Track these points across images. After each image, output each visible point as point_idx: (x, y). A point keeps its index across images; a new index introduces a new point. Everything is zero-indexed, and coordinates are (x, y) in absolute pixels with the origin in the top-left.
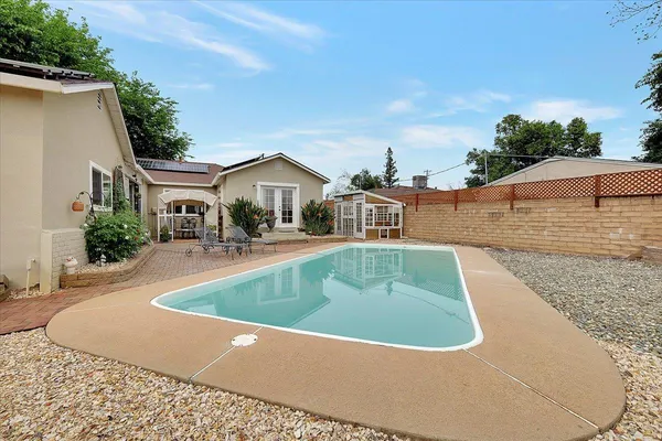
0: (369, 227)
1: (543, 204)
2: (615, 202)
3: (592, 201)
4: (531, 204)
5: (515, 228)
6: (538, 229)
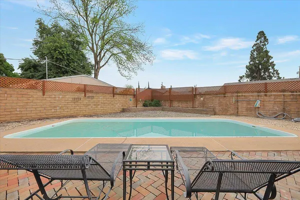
1: (98, 95)
2: (117, 96)
3: (112, 95)
4: (94, 95)
5: (87, 105)
6: (97, 105)
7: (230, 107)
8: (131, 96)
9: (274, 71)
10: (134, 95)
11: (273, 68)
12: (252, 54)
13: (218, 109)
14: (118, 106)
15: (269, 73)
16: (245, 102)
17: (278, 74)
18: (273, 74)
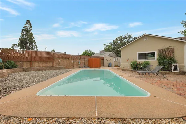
9: (35, 45)
11: (35, 44)
12: (22, 32)
13: (66, 66)
15: (32, 46)
16: (76, 62)
17: (37, 48)
18: (34, 47)
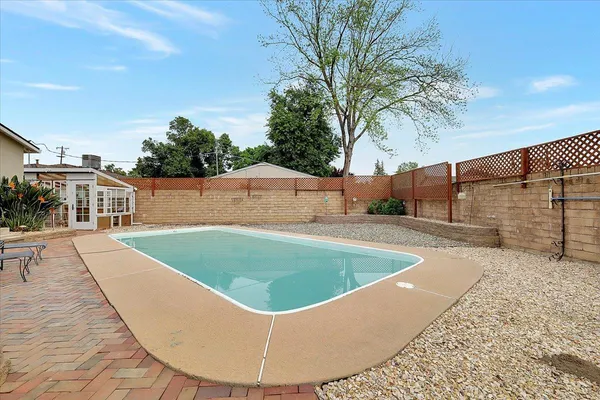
0: (101, 215)
1: (268, 193)
2: (303, 193)
3: (293, 192)
4: (262, 193)
5: (251, 209)
6: (266, 209)
7: (539, 224)
8: (334, 193)
10: (343, 191)
13: (507, 228)
14: (306, 212)
16: (590, 205)
